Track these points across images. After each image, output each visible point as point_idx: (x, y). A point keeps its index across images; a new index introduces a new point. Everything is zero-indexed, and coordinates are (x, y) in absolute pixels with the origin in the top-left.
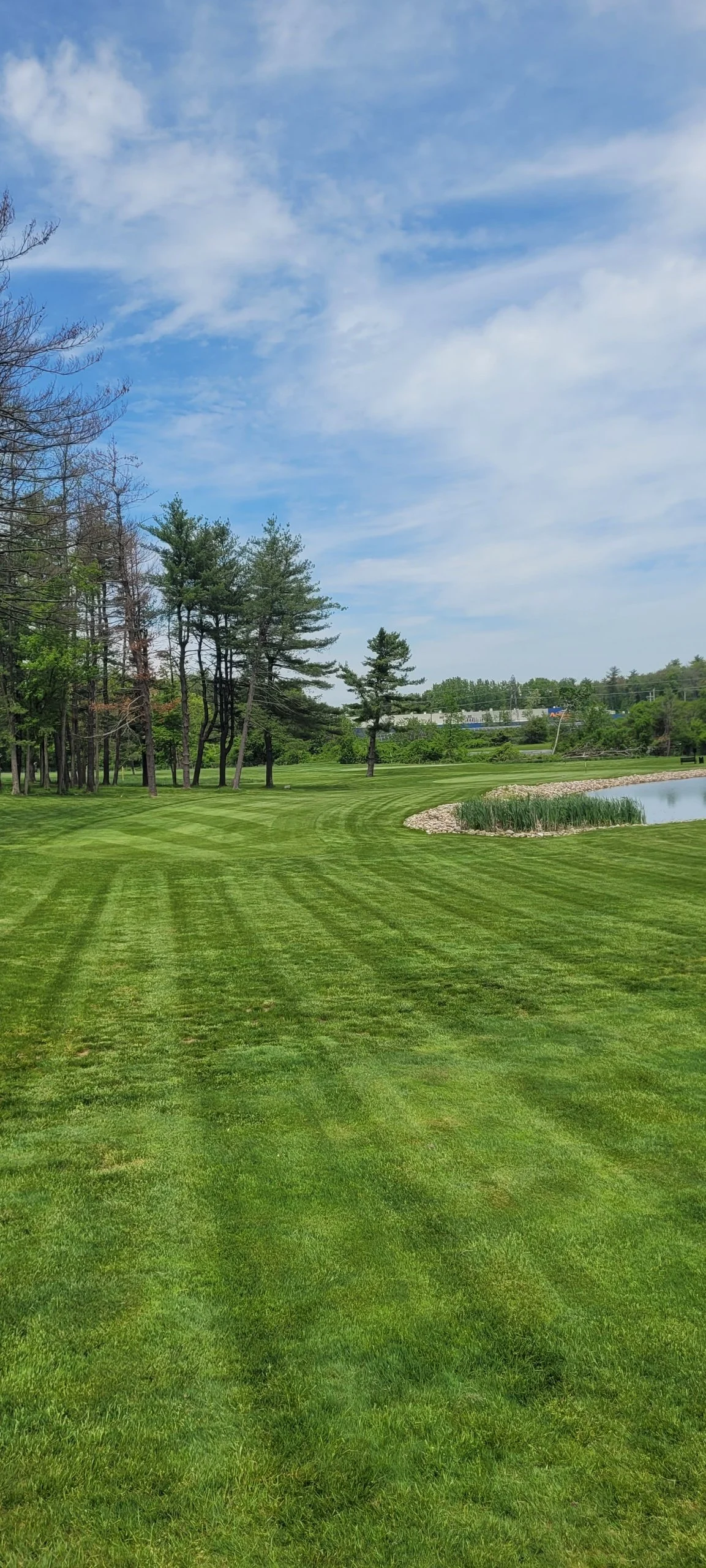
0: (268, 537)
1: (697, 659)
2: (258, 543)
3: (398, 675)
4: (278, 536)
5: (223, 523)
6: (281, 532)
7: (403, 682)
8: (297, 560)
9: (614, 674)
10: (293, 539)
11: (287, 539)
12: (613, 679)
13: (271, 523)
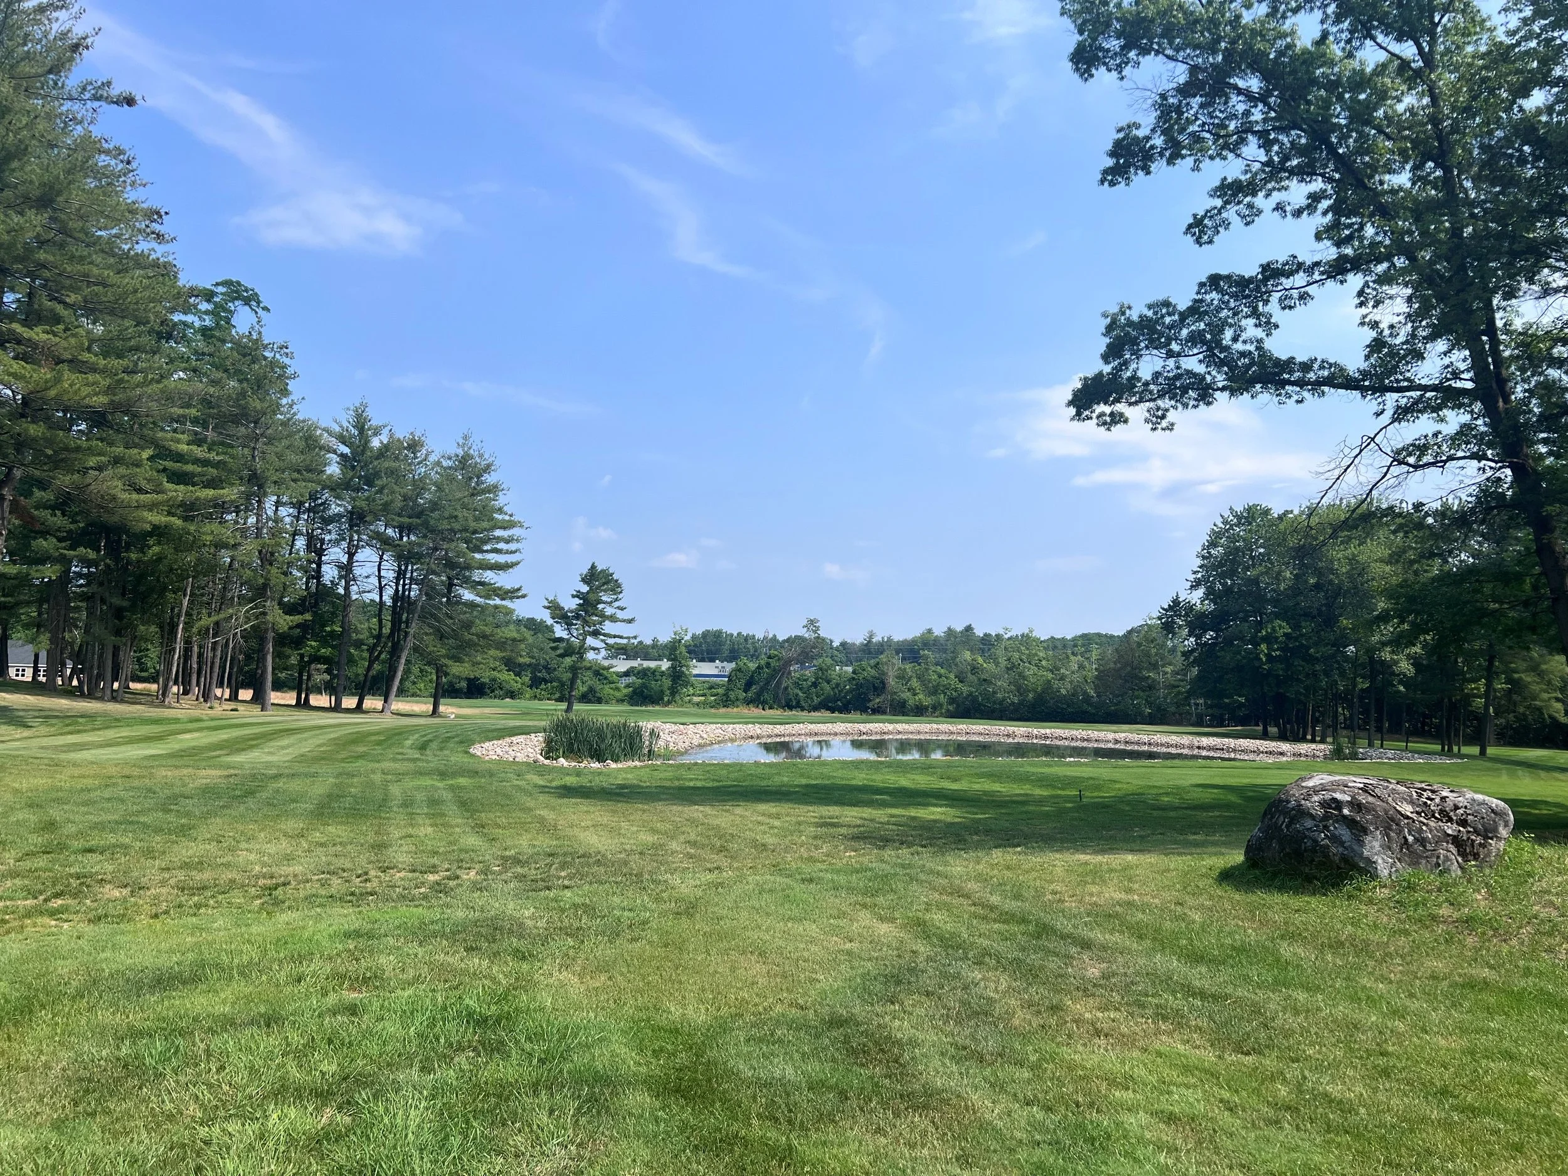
0: (461, 452)
1: (949, 629)
2: (450, 458)
3: (609, 611)
4: (471, 452)
5: (417, 435)
6: (474, 447)
7: (613, 619)
8: (490, 479)
9: (871, 637)
10: (486, 456)
11: (481, 456)
12: (869, 642)
13: (465, 438)
